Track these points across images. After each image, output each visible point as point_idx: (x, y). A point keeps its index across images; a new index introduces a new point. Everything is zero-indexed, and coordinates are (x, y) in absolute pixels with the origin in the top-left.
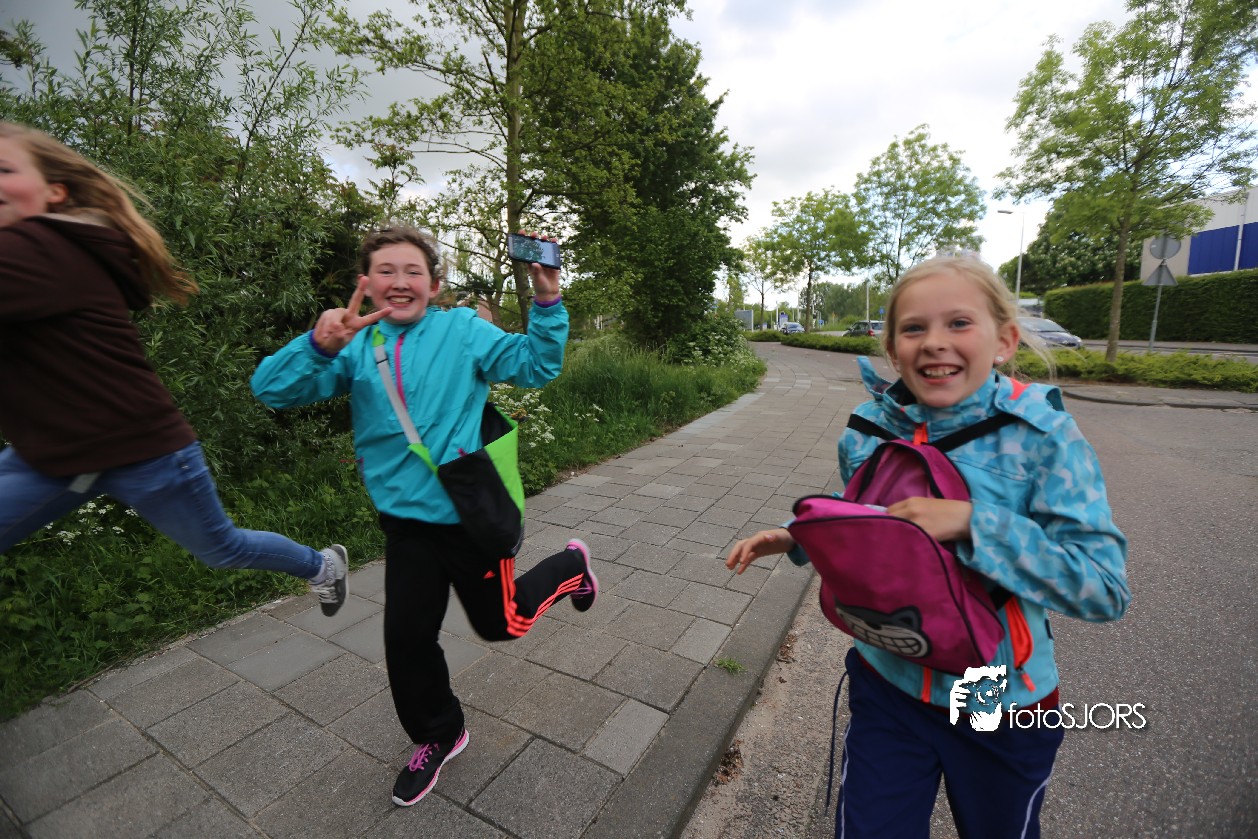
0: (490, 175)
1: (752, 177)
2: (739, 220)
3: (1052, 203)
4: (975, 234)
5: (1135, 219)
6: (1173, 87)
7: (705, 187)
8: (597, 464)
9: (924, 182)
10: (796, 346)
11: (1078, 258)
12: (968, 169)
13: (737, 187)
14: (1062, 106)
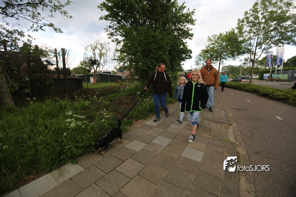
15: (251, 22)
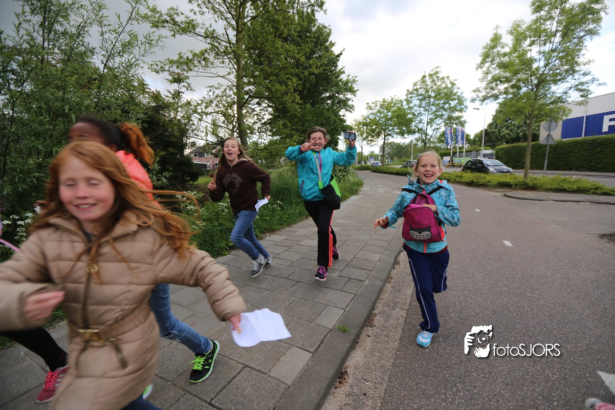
0: (228, 88)
1: (356, 91)
2: (351, 112)
3: (498, 104)
4: (462, 119)
5: (536, 113)
6: (553, 51)
7: (333, 95)
8: (280, 230)
9: (438, 93)
10: (378, 172)
11: (511, 131)
12: (459, 88)
13: (349, 95)
14: (502, 59)
15: (421, 95)
